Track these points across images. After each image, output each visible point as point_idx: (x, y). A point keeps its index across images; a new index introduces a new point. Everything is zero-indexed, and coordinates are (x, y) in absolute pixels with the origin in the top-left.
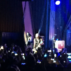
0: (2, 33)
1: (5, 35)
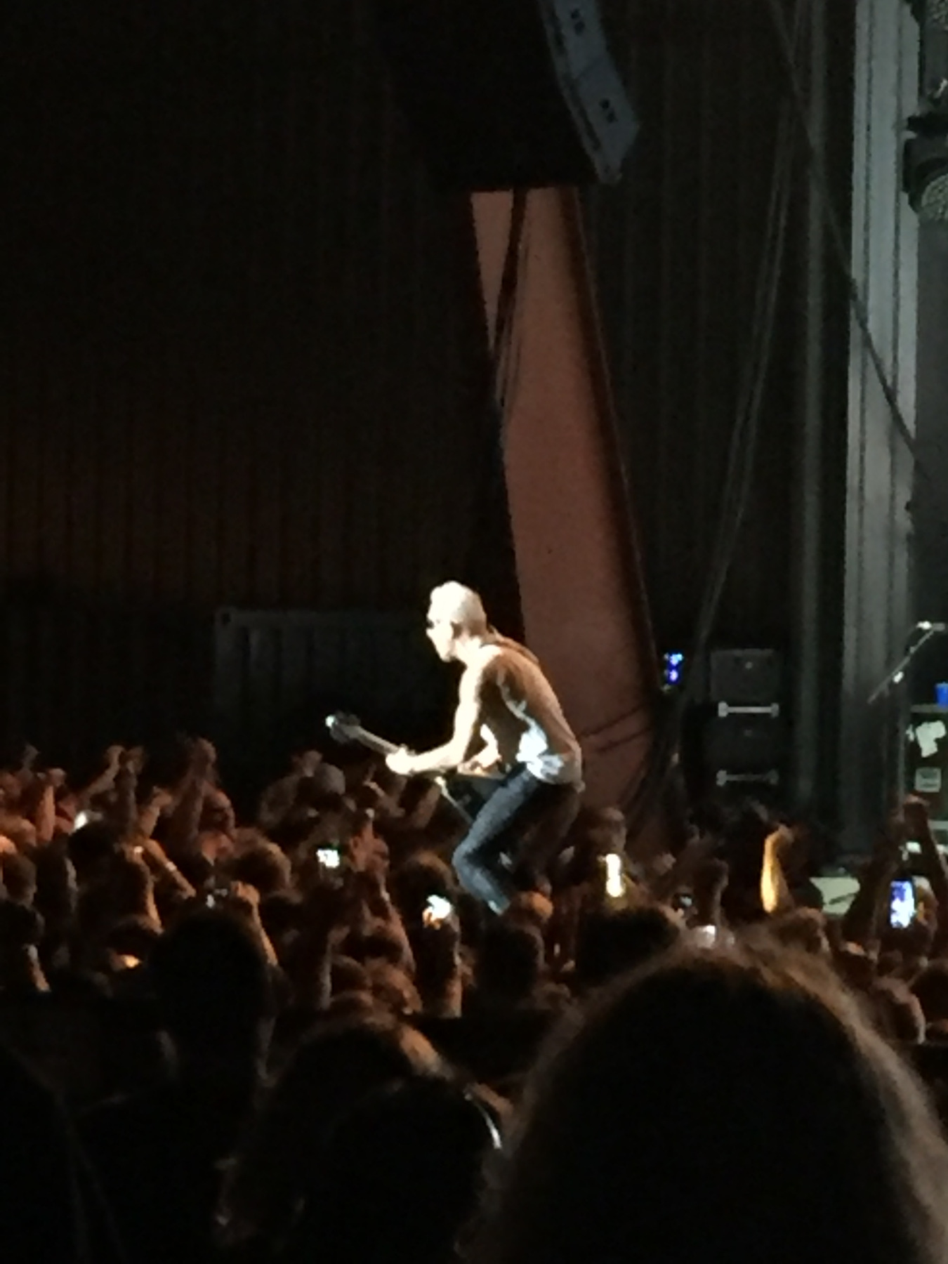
0: (217, 621)
1: (254, 639)
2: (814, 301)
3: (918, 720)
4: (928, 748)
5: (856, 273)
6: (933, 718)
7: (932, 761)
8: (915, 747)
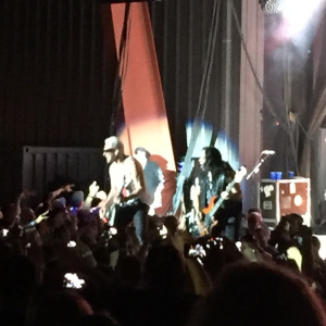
0: (25, 150)
2: (229, 41)
3: (264, 185)
4: (268, 194)
5: (243, 31)
6: (269, 184)
7: (269, 199)
8: (263, 194)
